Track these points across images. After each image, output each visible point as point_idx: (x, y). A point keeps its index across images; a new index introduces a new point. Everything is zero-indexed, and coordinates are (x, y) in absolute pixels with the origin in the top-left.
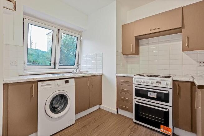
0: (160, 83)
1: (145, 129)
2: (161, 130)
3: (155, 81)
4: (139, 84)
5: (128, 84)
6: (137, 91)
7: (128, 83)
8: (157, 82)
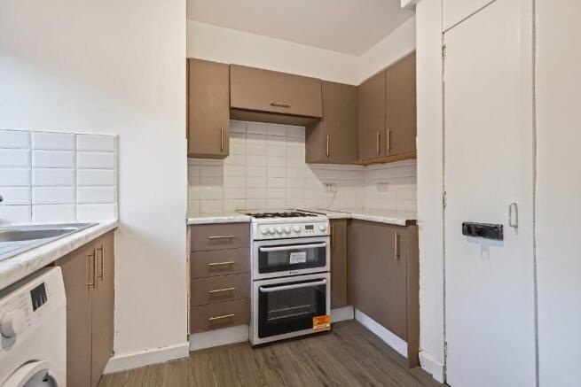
0: (312, 227)
1: (286, 348)
2: (315, 327)
3: (303, 226)
4: (271, 237)
5: (230, 246)
6: (263, 256)
7: (232, 243)
8: (307, 227)
